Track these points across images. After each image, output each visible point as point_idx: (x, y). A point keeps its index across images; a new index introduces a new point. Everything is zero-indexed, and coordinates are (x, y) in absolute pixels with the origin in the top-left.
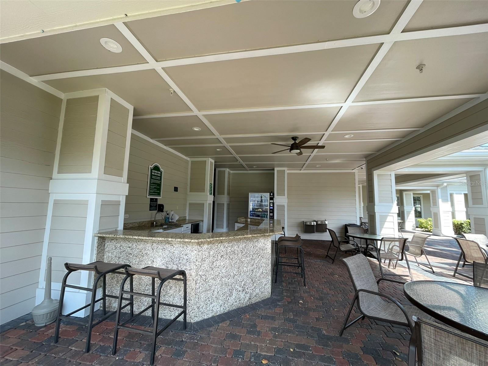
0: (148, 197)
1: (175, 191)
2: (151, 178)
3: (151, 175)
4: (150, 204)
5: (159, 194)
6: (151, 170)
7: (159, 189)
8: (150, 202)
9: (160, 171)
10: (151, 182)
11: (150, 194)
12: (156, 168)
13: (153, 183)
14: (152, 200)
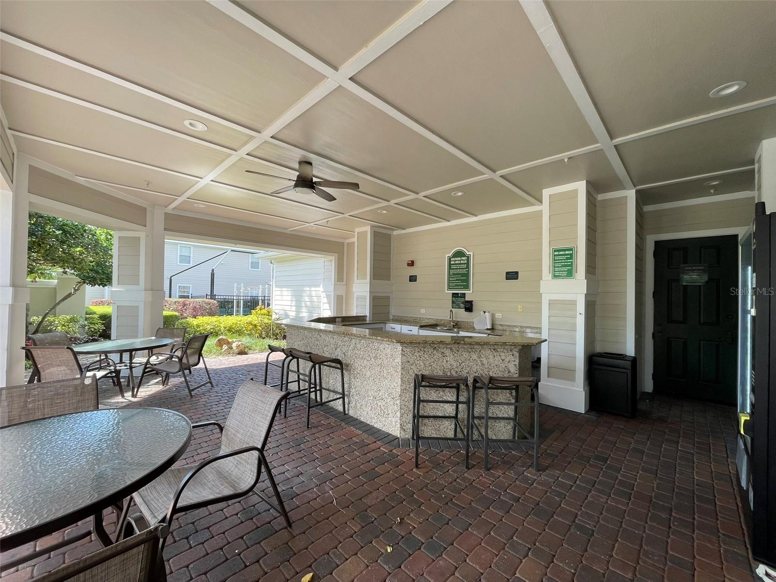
0: (447, 291)
1: (506, 279)
2: (450, 268)
3: (450, 265)
4: (452, 300)
5: (467, 287)
6: (450, 259)
7: (467, 281)
8: (452, 298)
9: (465, 256)
10: (449, 273)
11: (449, 288)
12: (459, 254)
13: (454, 274)
14: (455, 295)
